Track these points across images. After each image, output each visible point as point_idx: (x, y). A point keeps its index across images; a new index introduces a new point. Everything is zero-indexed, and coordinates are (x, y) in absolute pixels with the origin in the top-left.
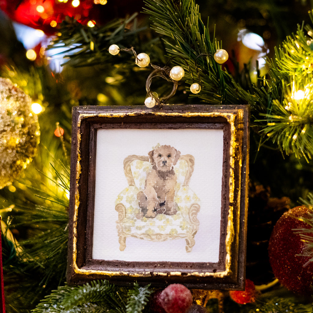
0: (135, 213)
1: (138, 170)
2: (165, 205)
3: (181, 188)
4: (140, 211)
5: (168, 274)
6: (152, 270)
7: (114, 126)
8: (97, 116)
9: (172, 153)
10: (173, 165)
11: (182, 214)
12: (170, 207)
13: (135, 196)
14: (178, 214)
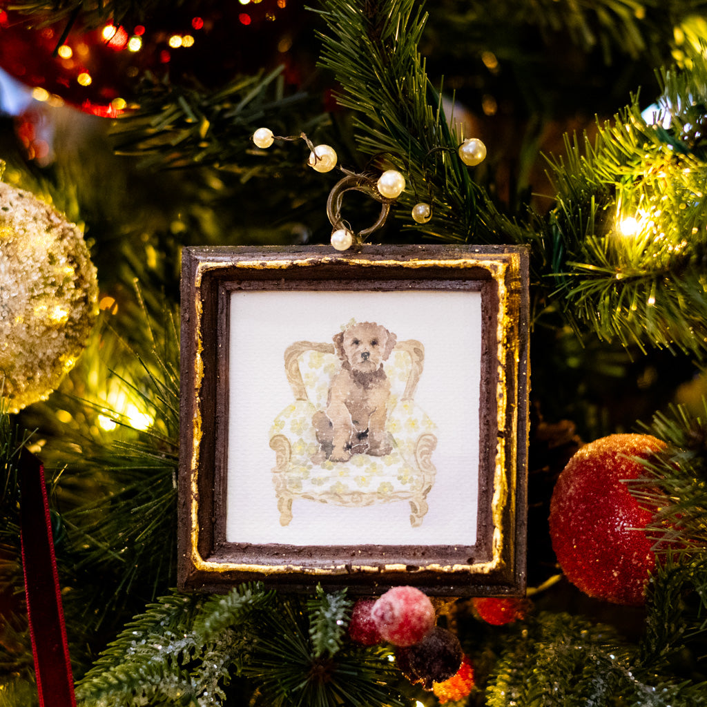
0: (309, 454)
1: (314, 369)
2: (368, 437)
3: (398, 404)
4: (320, 449)
5: (380, 569)
6: (348, 561)
7: (267, 286)
9: (379, 336)
10: (383, 359)
11: (401, 454)
12: (378, 440)
13: (309, 421)
14: (394, 453)
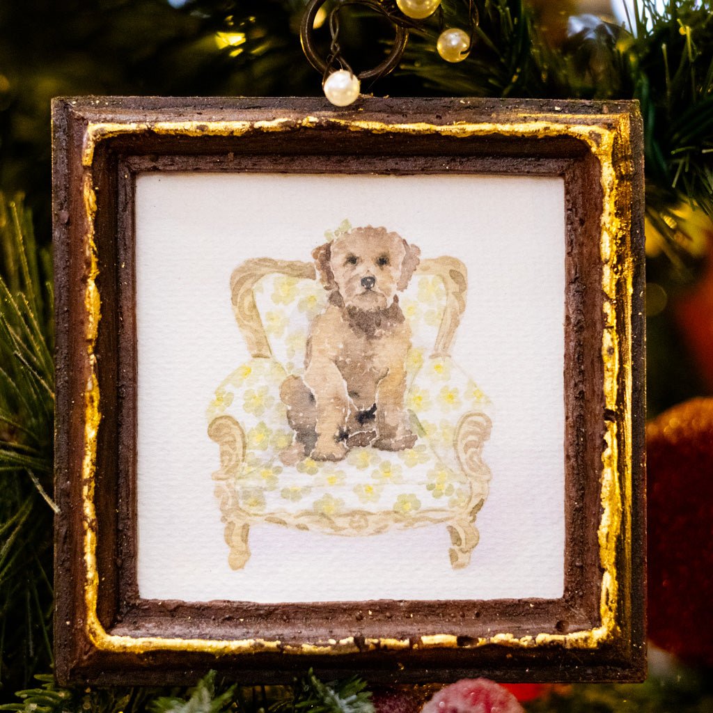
0: (276, 447)
1: (281, 305)
2: (375, 420)
3: (425, 364)
4: (294, 440)
5: (412, 643)
6: (356, 631)
7: (202, 165)
8: (150, 132)
9: (391, 251)
10: (398, 289)
11: (432, 446)
12: (393, 425)
13: (275, 392)
14: (420, 446)
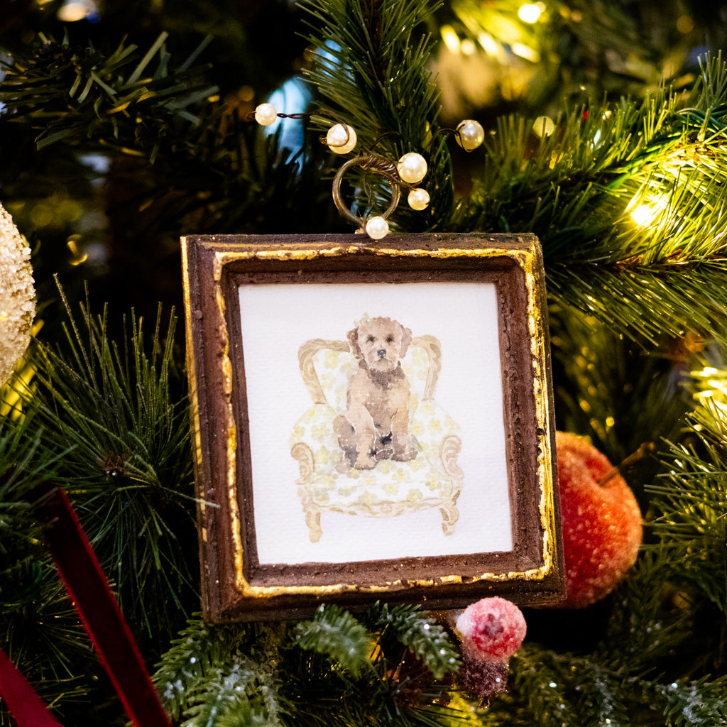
0: (333, 462)
1: (330, 370)
2: (392, 442)
3: (419, 405)
4: (344, 457)
5: (435, 582)
7: (280, 279)
8: (254, 258)
9: (394, 332)
10: (400, 357)
12: (402, 445)
14: (420, 458)
